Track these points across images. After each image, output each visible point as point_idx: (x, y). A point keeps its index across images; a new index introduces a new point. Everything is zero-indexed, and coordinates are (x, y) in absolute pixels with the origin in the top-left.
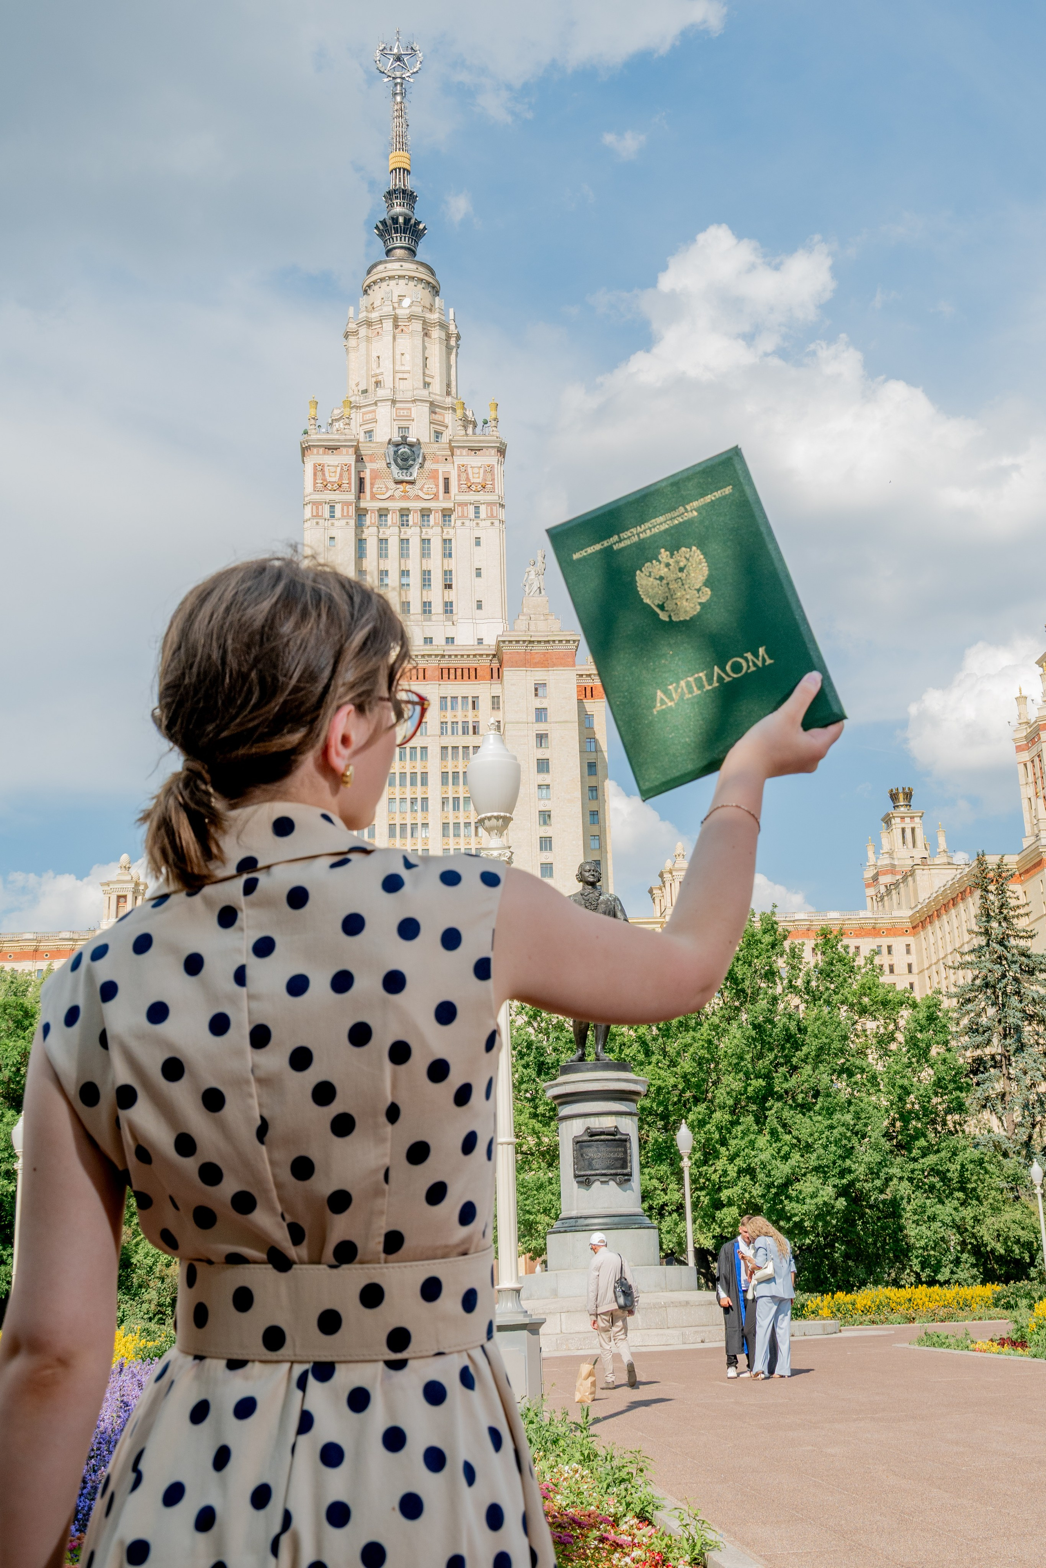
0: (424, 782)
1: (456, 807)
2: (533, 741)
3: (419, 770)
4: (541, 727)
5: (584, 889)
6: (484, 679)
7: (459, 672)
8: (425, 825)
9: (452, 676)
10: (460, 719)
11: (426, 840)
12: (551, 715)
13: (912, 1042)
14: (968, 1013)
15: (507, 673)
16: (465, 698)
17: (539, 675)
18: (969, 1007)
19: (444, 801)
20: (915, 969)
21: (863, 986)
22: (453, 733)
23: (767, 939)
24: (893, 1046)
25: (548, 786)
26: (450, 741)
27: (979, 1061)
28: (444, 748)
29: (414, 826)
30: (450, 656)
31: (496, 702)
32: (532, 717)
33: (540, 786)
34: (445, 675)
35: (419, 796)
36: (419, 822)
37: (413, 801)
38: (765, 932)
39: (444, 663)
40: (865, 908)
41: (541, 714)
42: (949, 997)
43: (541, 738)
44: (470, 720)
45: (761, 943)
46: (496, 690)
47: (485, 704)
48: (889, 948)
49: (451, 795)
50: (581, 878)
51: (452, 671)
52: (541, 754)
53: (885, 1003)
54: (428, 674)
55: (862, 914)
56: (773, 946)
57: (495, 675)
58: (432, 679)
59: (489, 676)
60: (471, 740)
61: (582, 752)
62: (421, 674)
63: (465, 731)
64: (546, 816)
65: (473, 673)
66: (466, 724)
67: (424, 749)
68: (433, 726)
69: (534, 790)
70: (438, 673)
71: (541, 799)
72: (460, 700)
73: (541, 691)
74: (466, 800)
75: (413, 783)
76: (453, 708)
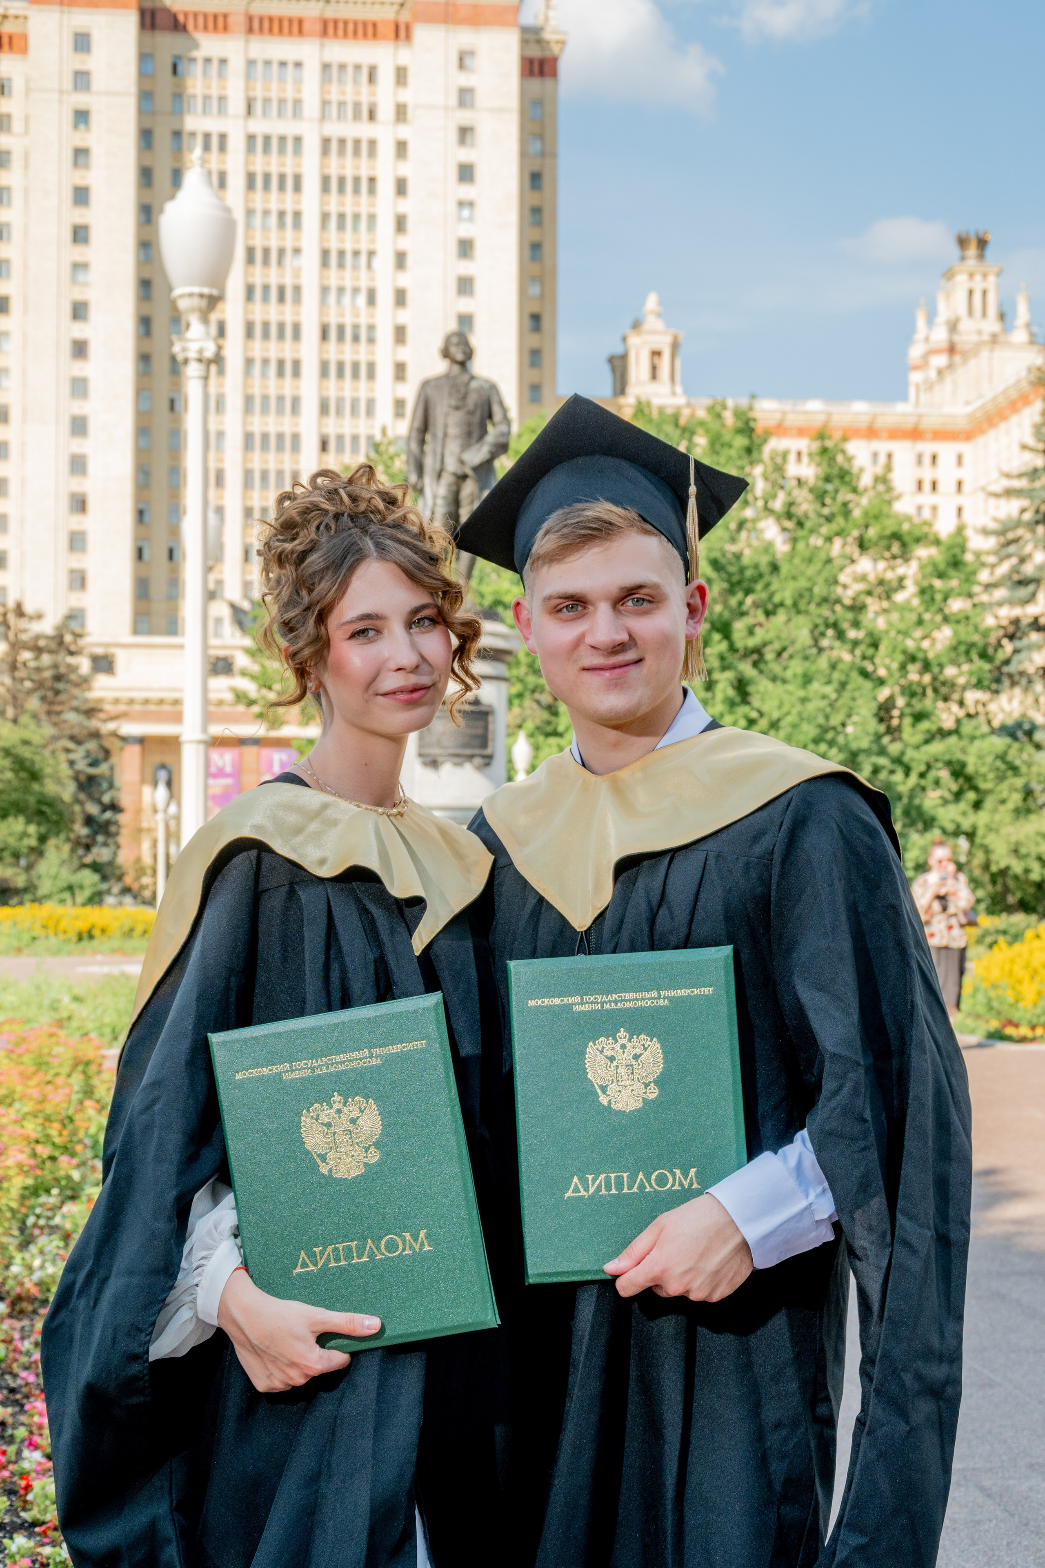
0: (298, 187)
1: (341, 226)
2: (453, 136)
3: (289, 171)
4: (465, 117)
5: (450, 369)
6: (385, 38)
7: (351, 27)
8: (297, 251)
9: (340, 32)
10: (350, 97)
11: (297, 273)
12: (482, 99)
13: (926, 592)
14: (1009, 556)
15: (419, 32)
16: (358, 67)
17: (465, 37)
18: (1012, 549)
19: (325, 217)
20: (966, 487)
21: (866, 514)
22: (339, 117)
23: (741, 441)
24: (900, 597)
25: (471, 204)
26: (335, 129)
27: (1016, 622)
28: (326, 142)
29: (281, 252)
30: (338, 2)
31: (401, 76)
32: (453, 100)
33: (461, 204)
34: (331, 30)
35: (289, 207)
36: (289, 245)
37: (282, 214)
38: (739, 431)
39: (330, 13)
40: (904, 398)
41: (465, 97)
42: (985, 532)
43: (465, 133)
44: (365, 99)
45: (730, 446)
46: (405, 56)
47: (386, 77)
48: (934, 458)
49: (333, 208)
50: (446, 353)
51: (341, 26)
52: (465, 155)
53: (896, 536)
54: (306, 26)
55: (901, 408)
56: (749, 451)
57: (403, 33)
58: (311, 35)
59: (392, 34)
60: (364, 130)
61: (524, 154)
62: (295, 28)
63: (357, 116)
64: (465, 248)
65: (370, 30)
66: (357, 105)
67: (298, 140)
68: (311, 106)
69: (452, 207)
70: (318, 27)
71: (460, 219)
72: (350, 70)
73: (467, 61)
74: (357, 217)
75: (282, 187)
76: (340, 81)
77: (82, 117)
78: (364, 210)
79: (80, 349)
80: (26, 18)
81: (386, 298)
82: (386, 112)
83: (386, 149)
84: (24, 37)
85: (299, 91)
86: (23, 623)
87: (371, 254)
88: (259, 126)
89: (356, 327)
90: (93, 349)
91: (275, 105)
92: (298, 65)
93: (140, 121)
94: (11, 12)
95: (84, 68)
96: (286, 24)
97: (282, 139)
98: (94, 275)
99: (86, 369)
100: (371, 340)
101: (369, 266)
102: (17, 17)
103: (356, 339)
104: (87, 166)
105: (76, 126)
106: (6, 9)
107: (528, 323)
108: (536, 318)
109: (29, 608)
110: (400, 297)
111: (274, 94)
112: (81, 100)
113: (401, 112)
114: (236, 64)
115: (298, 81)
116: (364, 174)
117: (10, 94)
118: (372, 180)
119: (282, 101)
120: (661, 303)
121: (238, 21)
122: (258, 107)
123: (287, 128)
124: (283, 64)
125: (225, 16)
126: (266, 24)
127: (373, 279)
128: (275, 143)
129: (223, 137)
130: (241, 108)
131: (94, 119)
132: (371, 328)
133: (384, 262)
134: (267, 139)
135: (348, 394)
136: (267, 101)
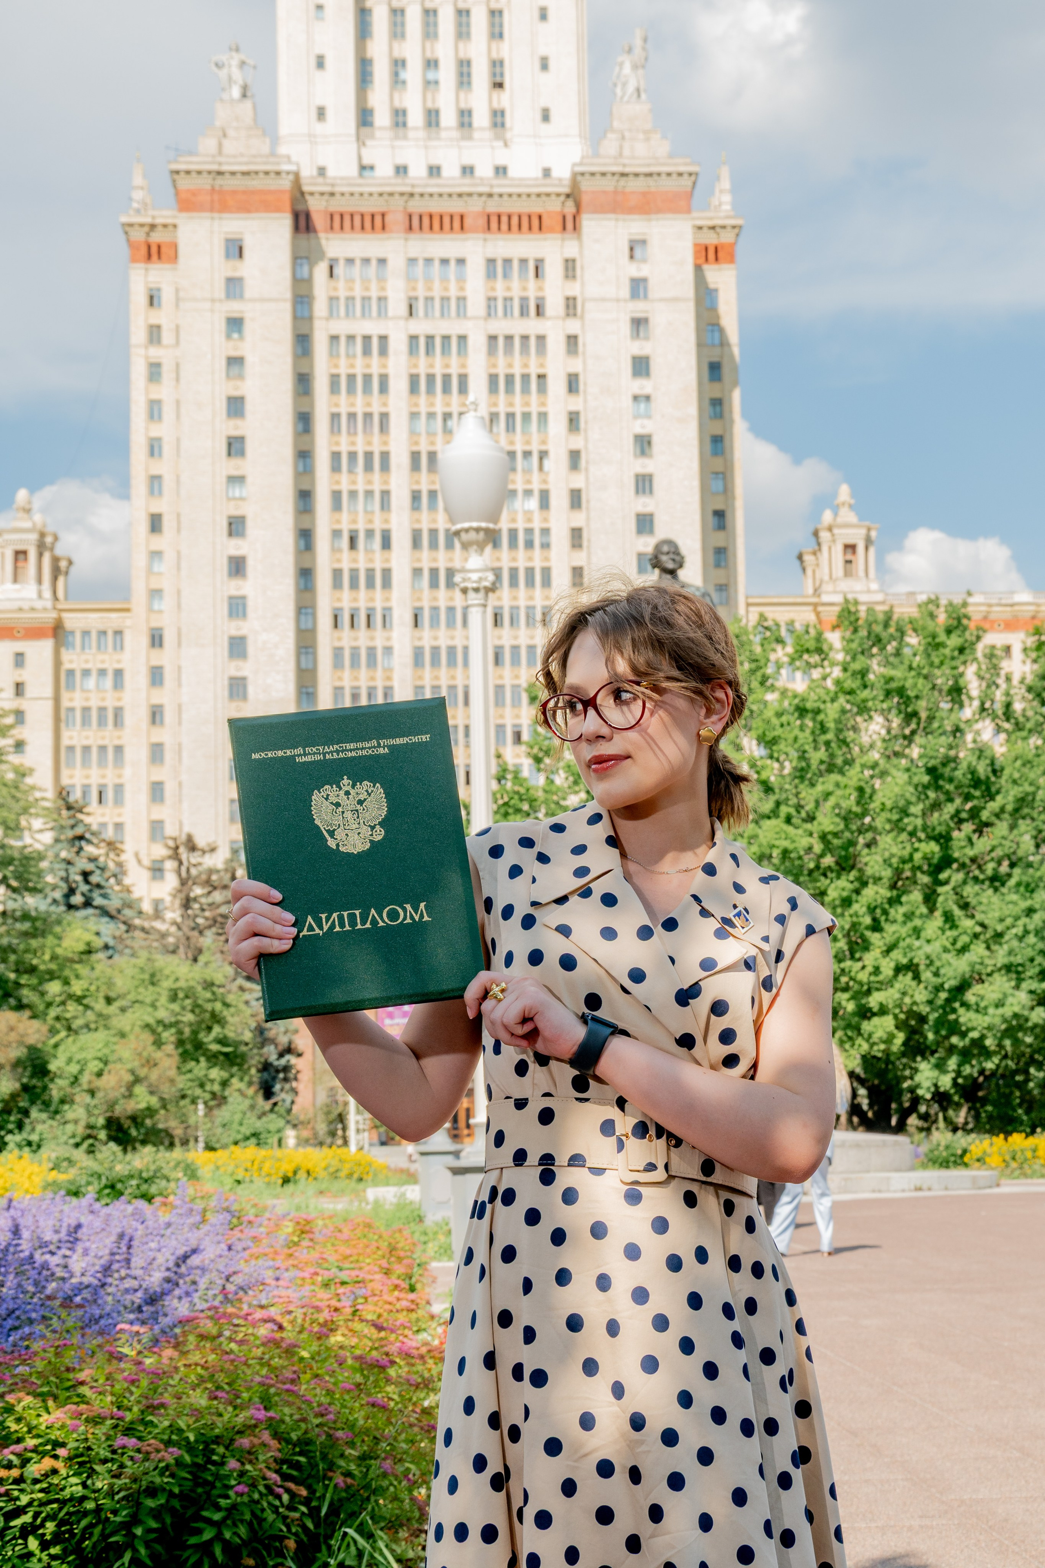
1: (510, 427)
2: (626, 328)
3: (454, 371)
4: (639, 308)
6: (552, 230)
7: (515, 221)
9: (504, 226)
10: (516, 293)
12: (655, 289)
15: (589, 223)
16: (523, 261)
17: (636, 226)
19: (492, 418)
22: (505, 314)
23: (952, 641)
25: (648, 398)
26: (501, 326)
28: (492, 340)
30: (501, 195)
31: (570, 267)
32: (625, 292)
33: (636, 398)
34: (494, 224)
38: (950, 631)
39: (493, 207)
41: (638, 287)
43: (639, 324)
44: (531, 294)
46: (570, 248)
47: (554, 270)
49: (501, 408)
51: (504, 219)
52: (637, 348)
54: (468, 222)
56: (960, 650)
57: (570, 225)
58: (475, 230)
59: (559, 227)
60: (532, 326)
61: (700, 345)
62: (457, 224)
63: (524, 312)
64: (644, 444)
65: (535, 222)
66: (524, 300)
67: (462, 339)
68: (476, 304)
69: (628, 402)
70: (482, 222)
71: (636, 417)
72: (516, 264)
73: (638, 252)
74: (526, 416)
75: (446, 389)
76: (505, 276)
77: (235, 324)
78: (534, 409)
79: (237, 566)
80: (175, 226)
81: (559, 500)
82: (554, 305)
83: (556, 344)
84: (175, 246)
85: (462, 289)
86: (195, 858)
87: (543, 455)
88: (421, 327)
89: (529, 531)
90: (251, 565)
91: (437, 304)
92: (461, 261)
93: (295, 327)
94: (159, 221)
95: (237, 274)
96: (447, 220)
97: (446, 338)
98: (250, 488)
99: (246, 587)
100: (546, 546)
101: (541, 468)
102: (165, 226)
103: (529, 544)
104: (241, 377)
105: (229, 337)
106: (153, 217)
107: (711, 520)
108: (720, 514)
109: (201, 841)
110: (576, 499)
111: (437, 292)
112: (235, 308)
113: (571, 305)
114: (397, 263)
115: (461, 279)
116: (534, 371)
117: (159, 305)
118: (541, 377)
119: (445, 299)
120: (853, 495)
121: (396, 219)
122: (420, 306)
123: (453, 328)
124: (445, 262)
125: (383, 215)
126: (426, 221)
127: (545, 482)
128: (438, 342)
129: (383, 339)
130: (403, 310)
131: (248, 326)
132: (546, 532)
133: (557, 463)
134: (430, 338)
135: (522, 603)
136: (429, 299)
